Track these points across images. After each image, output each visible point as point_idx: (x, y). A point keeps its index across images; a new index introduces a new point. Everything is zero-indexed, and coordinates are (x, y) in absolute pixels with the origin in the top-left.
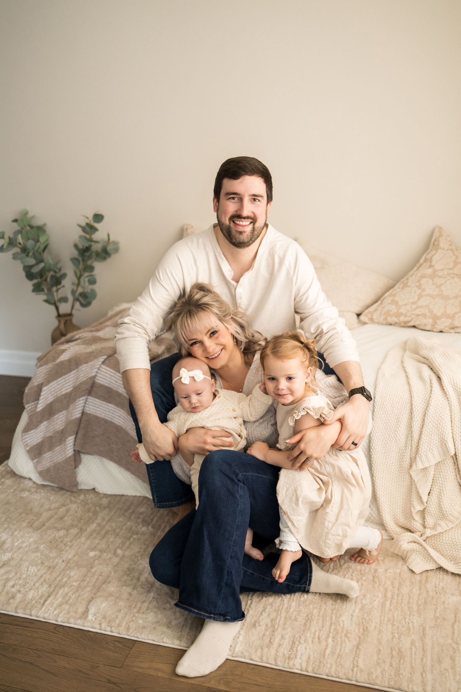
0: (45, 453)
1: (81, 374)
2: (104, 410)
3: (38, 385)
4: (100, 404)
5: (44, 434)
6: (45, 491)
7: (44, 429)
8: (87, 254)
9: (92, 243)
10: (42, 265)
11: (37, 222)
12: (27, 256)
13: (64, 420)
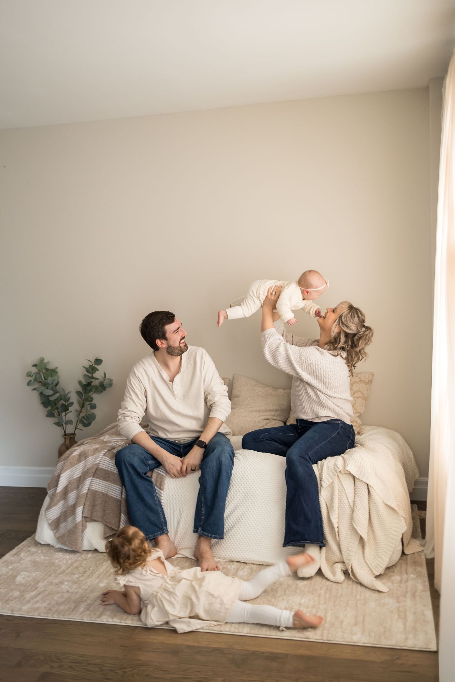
0: (61, 524)
1: (89, 463)
2: (102, 486)
3: (58, 475)
4: (100, 482)
5: (61, 510)
6: (62, 553)
7: (62, 506)
8: (89, 388)
9: (93, 380)
10: (58, 395)
11: (51, 366)
12: (47, 389)
13: (75, 498)
